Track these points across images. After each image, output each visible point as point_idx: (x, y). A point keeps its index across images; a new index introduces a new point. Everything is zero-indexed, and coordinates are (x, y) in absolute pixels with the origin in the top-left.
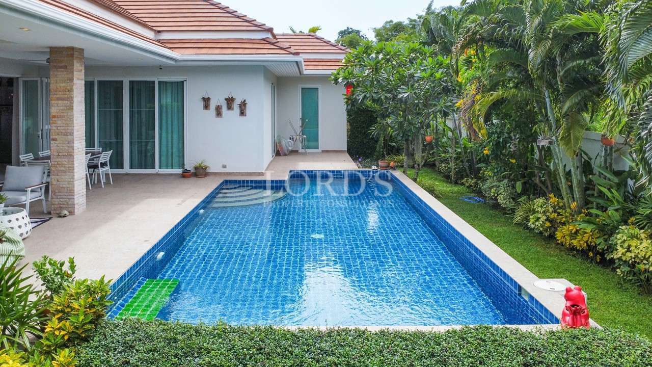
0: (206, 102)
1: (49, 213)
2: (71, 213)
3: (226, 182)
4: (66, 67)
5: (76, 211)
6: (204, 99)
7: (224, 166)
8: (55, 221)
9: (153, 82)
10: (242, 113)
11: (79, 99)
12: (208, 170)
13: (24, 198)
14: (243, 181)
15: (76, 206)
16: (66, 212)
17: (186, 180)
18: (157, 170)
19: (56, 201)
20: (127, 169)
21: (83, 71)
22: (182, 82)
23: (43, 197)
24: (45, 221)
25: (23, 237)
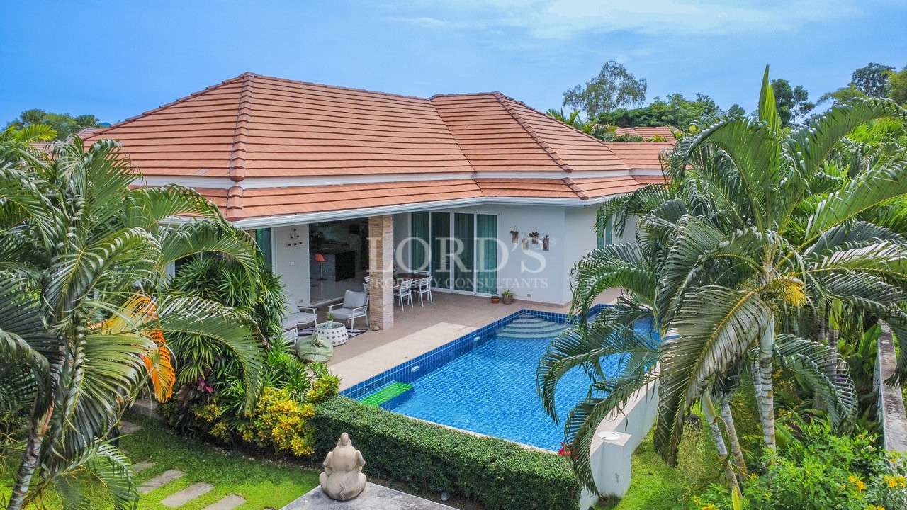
0: (515, 234)
1: (369, 327)
2: (381, 328)
3: (524, 312)
4: (377, 225)
5: (384, 327)
6: (512, 232)
7: (529, 296)
8: (369, 333)
9: (473, 215)
10: (546, 248)
11: (388, 247)
12: (515, 298)
13: (350, 316)
14: (539, 313)
15: (384, 324)
16: (377, 328)
17: (495, 306)
18: (474, 293)
19: (373, 319)
20: (452, 290)
21: (392, 226)
22: (496, 216)
23: (365, 315)
24: (363, 332)
25: (335, 345)
